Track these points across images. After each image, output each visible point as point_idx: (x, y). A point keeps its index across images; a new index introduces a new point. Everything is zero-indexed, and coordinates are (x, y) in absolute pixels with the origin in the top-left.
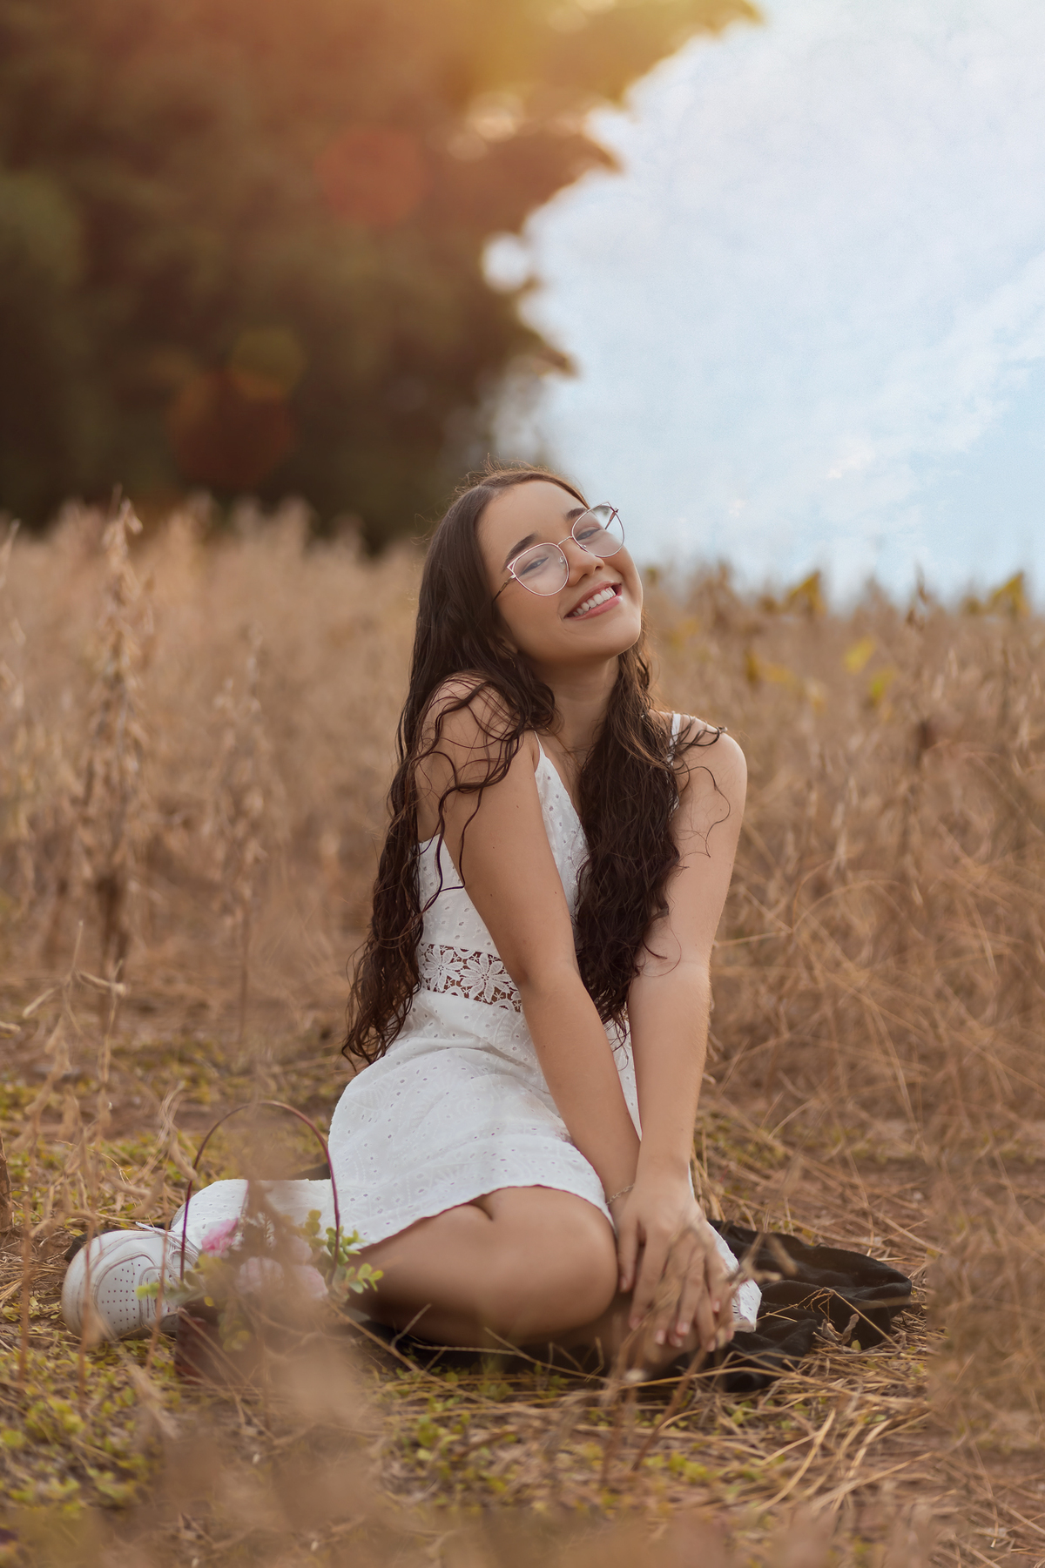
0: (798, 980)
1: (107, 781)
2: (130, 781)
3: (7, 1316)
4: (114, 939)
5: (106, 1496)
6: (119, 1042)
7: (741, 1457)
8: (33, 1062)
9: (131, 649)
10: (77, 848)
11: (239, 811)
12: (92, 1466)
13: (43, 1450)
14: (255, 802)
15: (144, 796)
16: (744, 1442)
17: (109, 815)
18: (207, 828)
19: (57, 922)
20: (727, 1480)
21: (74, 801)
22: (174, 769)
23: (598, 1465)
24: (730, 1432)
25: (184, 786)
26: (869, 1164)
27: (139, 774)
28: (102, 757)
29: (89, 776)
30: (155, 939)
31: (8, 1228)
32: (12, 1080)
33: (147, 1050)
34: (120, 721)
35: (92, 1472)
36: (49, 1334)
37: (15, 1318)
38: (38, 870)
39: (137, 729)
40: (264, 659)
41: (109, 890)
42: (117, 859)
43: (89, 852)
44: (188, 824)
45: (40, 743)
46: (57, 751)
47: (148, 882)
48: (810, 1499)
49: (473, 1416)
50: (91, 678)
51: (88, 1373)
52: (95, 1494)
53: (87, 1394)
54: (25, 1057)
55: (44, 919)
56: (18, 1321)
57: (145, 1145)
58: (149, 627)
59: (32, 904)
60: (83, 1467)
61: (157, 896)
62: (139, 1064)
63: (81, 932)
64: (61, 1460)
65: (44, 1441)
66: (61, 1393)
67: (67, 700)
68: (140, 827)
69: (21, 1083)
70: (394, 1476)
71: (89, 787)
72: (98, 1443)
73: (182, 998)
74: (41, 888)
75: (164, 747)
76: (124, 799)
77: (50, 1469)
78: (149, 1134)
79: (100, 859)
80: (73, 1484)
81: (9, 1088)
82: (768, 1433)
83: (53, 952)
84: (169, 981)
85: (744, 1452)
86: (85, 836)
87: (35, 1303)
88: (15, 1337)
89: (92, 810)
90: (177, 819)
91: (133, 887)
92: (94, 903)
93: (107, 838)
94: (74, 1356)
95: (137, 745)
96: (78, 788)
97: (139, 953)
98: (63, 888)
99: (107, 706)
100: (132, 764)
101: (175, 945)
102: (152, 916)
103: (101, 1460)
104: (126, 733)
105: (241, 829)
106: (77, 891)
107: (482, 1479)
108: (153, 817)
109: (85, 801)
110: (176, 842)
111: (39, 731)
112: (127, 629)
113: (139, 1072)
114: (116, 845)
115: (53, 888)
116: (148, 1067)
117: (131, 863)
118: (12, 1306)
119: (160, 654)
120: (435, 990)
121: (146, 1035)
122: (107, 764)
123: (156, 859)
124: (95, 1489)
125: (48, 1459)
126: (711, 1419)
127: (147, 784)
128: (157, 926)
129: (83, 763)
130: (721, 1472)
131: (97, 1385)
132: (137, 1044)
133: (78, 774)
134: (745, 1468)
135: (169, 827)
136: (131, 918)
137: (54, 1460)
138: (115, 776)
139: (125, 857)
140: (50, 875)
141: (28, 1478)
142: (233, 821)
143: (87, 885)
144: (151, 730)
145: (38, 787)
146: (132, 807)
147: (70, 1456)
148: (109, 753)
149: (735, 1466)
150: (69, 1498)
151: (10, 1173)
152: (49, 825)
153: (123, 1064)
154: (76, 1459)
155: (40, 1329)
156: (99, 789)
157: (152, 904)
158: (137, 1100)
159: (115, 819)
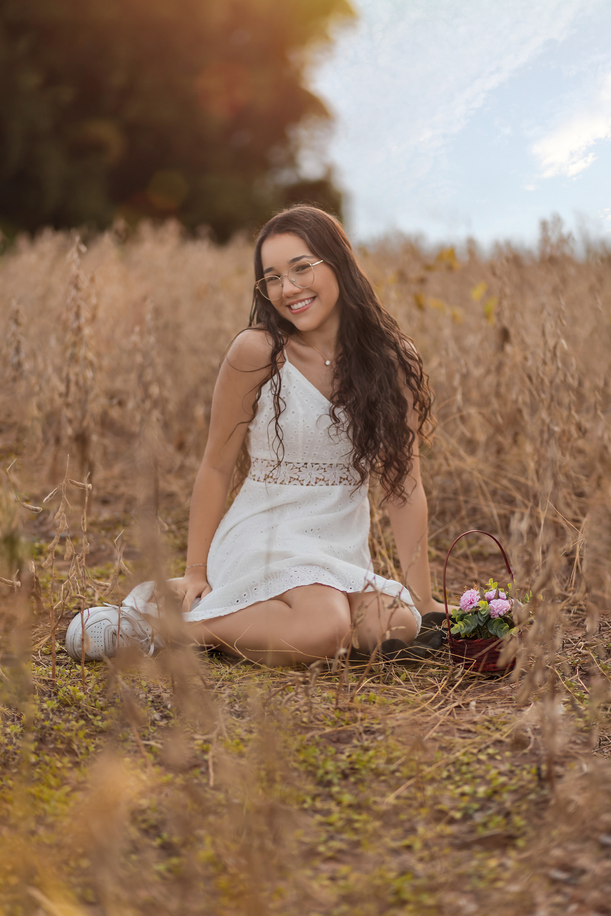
0: (441, 465)
1: (77, 383)
2: (89, 383)
3: (45, 652)
4: (86, 465)
5: (98, 727)
6: (92, 518)
7: (403, 694)
8: (47, 532)
9: (85, 314)
10: (64, 420)
11: (147, 396)
12: (90, 714)
13: (67, 709)
14: (155, 390)
15: (97, 390)
16: (406, 688)
17: (80, 401)
18: (131, 404)
19: (55, 459)
20: (396, 704)
21: (61, 395)
22: (113, 373)
23: (334, 701)
24: (400, 684)
25: (119, 384)
26: (480, 557)
27: (94, 379)
28: (73, 371)
29: (68, 382)
30: (108, 465)
31: (42, 611)
32: (39, 540)
33: (107, 522)
34: (82, 352)
35: (91, 717)
36: (66, 659)
37: (49, 652)
38: (44, 432)
39: (91, 356)
40: (157, 312)
41: (82, 439)
42: (85, 424)
43: (70, 421)
44: (121, 404)
45: (41, 366)
46: (50, 370)
47: (102, 435)
48: (435, 711)
49: (274, 683)
50: (65, 328)
51: (86, 674)
52: (93, 727)
53: (86, 684)
54: (44, 529)
55: (48, 457)
56: (50, 654)
57: (108, 569)
58: (94, 301)
59: (42, 451)
60: (87, 715)
61: (107, 441)
62: (103, 529)
63: (69, 463)
64: (76, 713)
65: (67, 705)
66: (73, 684)
67: (53, 342)
68: (96, 406)
69: (43, 542)
70: (236, 710)
71: (68, 387)
72: (93, 705)
73: (122, 495)
74: (46, 442)
75: (106, 362)
76: (87, 392)
77: (71, 717)
78: (110, 563)
79: (76, 424)
80: (82, 722)
81: (37, 545)
82: (418, 684)
83: (55, 476)
84: (116, 487)
85: (406, 692)
86: (68, 413)
87: (58, 645)
88: (49, 661)
89: (70, 399)
90: (115, 401)
91: (94, 438)
92: (74, 447)
93: (79, 414)
94: (78, 667)
95: (91, 364)
96: (62, 388)
97: (100, 474)
98: (58, 440)
99: (75, 344)
100: (89, 374)
101: (117, 469)
102: (105, 453)
103: (95, 712)
104: (85, 358)
105: (148, 404)
106: (65, 442)
107: (278, 709)
108: (103, 400)
109: (67, 394)
110: (115, 413)
111: (40, 360)
112: (83, 304)
113: (103, 533)
114: (84, 417)
115: (52, 441)
116: (108, 530)
117: (92, 425)
118: (47, 647)
119: (101, 314)
120: (258, 481)
121: (106, 514)
122: (77, 375)
123: (106, 423)
124: (93, 724)
125: (70, 713)
126: (390, 679)
127: (98, 382)
128: (109, 459)
129: (64, 374)
130: (394, 701)
131: (91, 679)
132: (101, 519)
133: (61, 380)
134: (405, 698)
135: (111, 406)
136: (95, 454)
137: (72, 713)
138: (81, 382)
139: (88, 422)
140: (50, 435)
141: (60, 722)
142: (143, 401)
143: (70, 438)
144: (99, 355)
145: (41, 388)
146: (91, 396)
147: (80, 711)
148: (77, 369)
149: (401, 698)
150: (81, 728)
151: (41, 585)
152: (48, 408)
153: (95, 530)
154: (83, 712)
155: (61, 657)
156: (73, 388)
157: (105, 448)
158: (103, 547)
159: (83, 403)
